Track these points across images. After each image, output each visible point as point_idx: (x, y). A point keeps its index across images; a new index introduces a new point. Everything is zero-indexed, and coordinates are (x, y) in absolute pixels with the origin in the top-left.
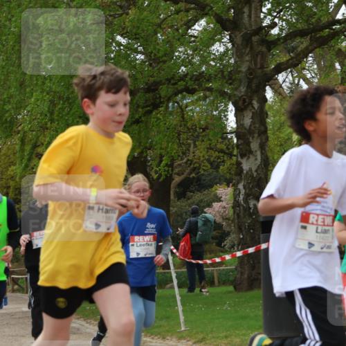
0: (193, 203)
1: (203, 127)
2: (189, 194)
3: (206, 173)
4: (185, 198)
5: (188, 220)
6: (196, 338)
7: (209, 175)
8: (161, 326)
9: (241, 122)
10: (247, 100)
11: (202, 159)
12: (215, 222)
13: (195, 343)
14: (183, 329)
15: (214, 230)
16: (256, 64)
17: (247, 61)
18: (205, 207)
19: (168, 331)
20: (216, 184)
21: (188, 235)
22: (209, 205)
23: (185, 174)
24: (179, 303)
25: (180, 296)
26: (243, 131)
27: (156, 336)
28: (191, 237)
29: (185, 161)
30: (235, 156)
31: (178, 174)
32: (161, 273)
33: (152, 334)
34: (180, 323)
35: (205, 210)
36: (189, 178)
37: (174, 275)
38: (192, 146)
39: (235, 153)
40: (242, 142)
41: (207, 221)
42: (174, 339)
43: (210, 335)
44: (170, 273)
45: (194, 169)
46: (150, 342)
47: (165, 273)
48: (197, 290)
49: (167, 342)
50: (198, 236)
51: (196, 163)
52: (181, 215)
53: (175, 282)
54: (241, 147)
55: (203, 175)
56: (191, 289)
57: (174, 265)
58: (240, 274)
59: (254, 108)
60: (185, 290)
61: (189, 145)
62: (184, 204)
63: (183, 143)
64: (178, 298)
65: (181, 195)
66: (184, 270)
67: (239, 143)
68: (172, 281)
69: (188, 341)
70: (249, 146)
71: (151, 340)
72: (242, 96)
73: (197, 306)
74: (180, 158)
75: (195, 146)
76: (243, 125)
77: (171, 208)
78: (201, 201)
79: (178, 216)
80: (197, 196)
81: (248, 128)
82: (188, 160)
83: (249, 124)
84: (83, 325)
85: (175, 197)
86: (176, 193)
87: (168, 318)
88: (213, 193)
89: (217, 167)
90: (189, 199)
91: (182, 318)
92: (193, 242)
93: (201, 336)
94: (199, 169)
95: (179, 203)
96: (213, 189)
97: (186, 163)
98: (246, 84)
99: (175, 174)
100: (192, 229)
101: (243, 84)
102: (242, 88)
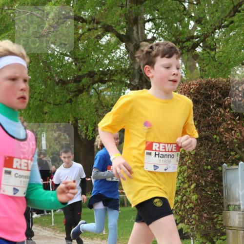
10: (140, 88)
14: (104, 233)
19: (95, 234)
42: (99, 240)
43: (121, 237)
49: (94, 241)
72: (137, 85)
101: (136, 77)
102: (136, 80)
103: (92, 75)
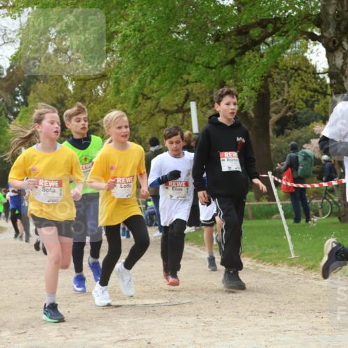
0: (291, 140)
1: (295, 68)
2: (287, 131)
3: (302, 111)
4: (283, 134)
5: (289, 155)
6: (306, 265)
7: (305, 113)
8: (271, 254)
9: (333, 63)
10: (337, 42)
11: (297, 98)
12: (314, 158)
13: (305, 270)
14: (293, 256)
15: (315, 165)
16: (343, 7)
17: (334, 4)
18: (303, 144)
19: (278, 258)
20: (313, 121)
21: (290, 170)
22: (308, 142)
23: (282, 113)
24: (287, 232)
25: (288, 226)
26: (336, 71)
27: (268, 262)
28: (292, 171)
29: (280, 99)
30: (329, 95)
31: (275, 113)
32: (266, 205)
33: (264, 261)
34: (289, 251)
35: (304, 146)
36: (286, 116)
37: (280, 207)
38: (286, 86)
39: (329, 91)
40: (336, 81)
41: (307, 156)
42: (285, 266)
44: (276, 205)
45: (290, 108)
46: (262, 268)
47: (270, 205)
48: (303, 221)
49: (279, 268)
50: (299, 171)
51: (291, 102)
52: (281, 151)
53: (282, 213)
54: (335, 86)
55: (299, 113)
56: (297, 220)
57: (279, 198)
58: (343, 206)
59: (344, 49)
60: (292, 221)
61: (284, 85)
62: (283, 141)
63: (277, 84)
64: (286, 228)
65: (280, 133)
66: (289, 202)
67: (333, 82)
68: (278, 212)
69: (299, 268)
70: (343, 85)
71: (263, 266)
72: (332, 38)
73: (304, 236)
74: (275, 98)
75: (289, 86)
76: (335, 65)
77: (271, 145)
78: (299, 138)
79: (278, 151)
80: (296, 133)
81: (340, 68)
82: (284, 99)
83: (341, 64)
84: (198, 252)
85: (274, 135)
86: (274, 130)
87: (277, 246)
88: (310, 131)
89: (312, 106)
90: (287, 136)
91: (291, 247)
92: (295, 176)
93: (311, 264)
94: (295, 108)
95: (278, 140)
96: (310, 126)
97: (282, 102)
98: (335, 26)
99: (272, 112)
100: (293, 164)
101: (331, 26)
102: (330, 30)
103: (264, 24)
